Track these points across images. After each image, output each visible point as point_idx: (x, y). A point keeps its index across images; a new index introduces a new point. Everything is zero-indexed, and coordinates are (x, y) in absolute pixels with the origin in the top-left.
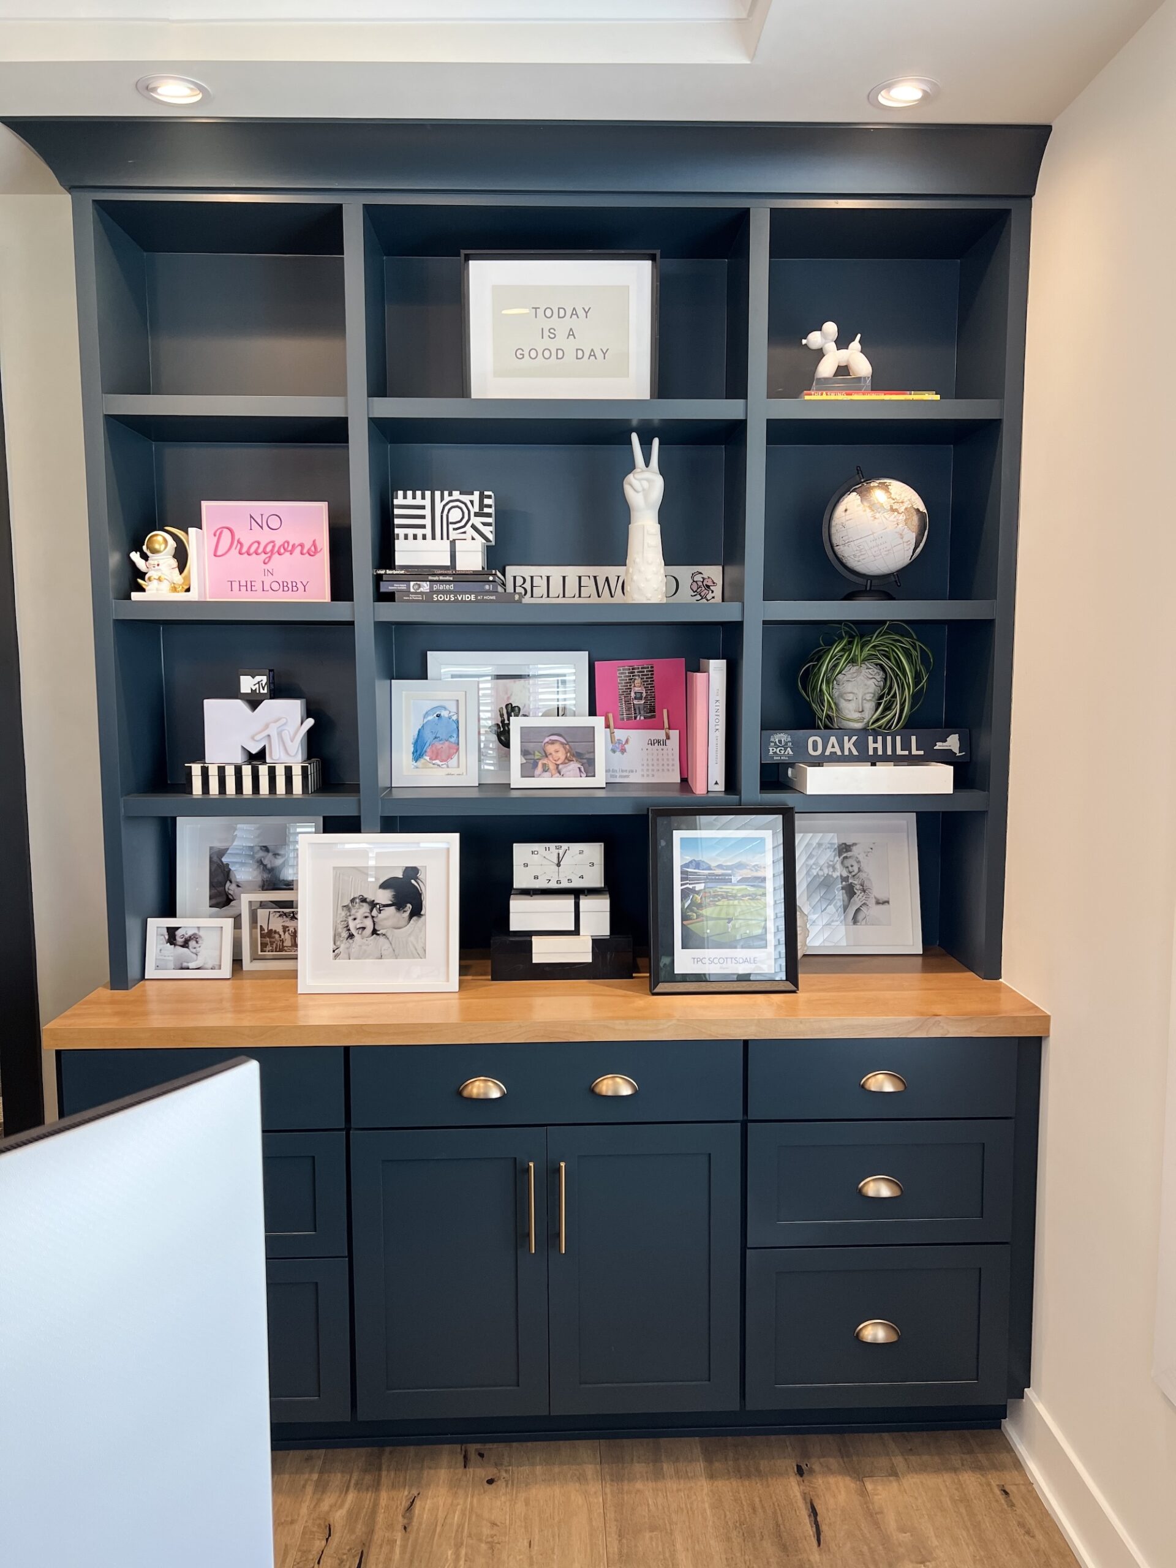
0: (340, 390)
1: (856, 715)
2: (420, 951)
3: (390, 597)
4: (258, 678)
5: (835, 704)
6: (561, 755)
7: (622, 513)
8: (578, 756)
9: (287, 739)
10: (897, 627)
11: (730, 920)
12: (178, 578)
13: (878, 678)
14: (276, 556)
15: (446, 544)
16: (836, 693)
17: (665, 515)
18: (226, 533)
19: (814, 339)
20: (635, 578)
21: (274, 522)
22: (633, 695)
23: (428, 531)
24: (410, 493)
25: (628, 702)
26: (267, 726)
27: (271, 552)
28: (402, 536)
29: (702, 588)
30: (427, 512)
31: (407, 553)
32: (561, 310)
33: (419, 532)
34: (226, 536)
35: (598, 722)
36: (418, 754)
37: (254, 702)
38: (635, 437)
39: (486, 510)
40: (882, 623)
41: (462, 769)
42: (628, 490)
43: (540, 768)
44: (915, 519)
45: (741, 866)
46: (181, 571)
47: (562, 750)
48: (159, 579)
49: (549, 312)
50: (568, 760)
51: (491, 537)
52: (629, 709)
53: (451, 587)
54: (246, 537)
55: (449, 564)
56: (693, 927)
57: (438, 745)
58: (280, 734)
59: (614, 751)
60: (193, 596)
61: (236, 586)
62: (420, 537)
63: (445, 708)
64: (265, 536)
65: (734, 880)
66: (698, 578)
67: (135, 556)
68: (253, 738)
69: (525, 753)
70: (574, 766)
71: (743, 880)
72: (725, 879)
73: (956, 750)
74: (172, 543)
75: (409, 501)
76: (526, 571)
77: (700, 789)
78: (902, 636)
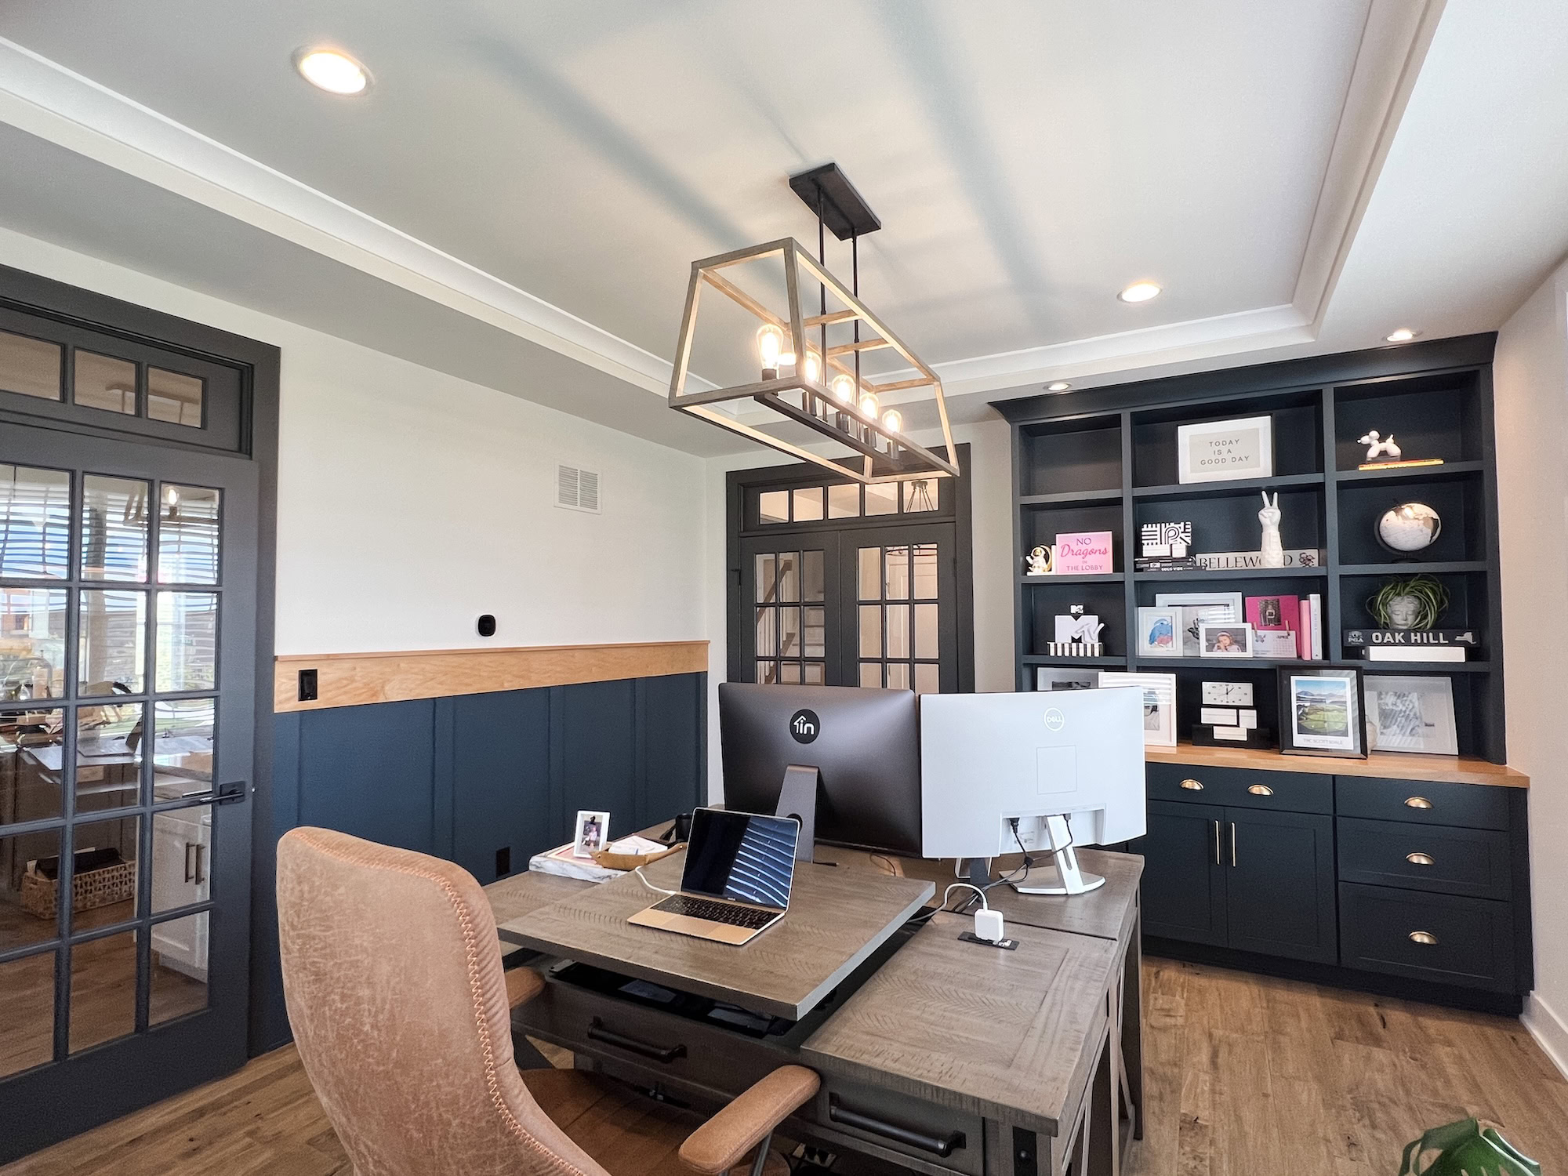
0: (1120, 486)
1: (1404, 622)
2: (1156, 726)
3: (1141, 570)
4: (1079, 606)
5: (1389, 617)
6: (1228, 641)
7: (1259, 528)
8: (1236, 642)
9: (1092, 633)
10: (1425, 576)
11: (1325, 722)
12: (1046, 566)
13: (1416, 603)
14: (1088, 555)
15: (1168, 546)
16: (1389, 611)
17: (1283, 527)
18: (1067, 547)
19: (1365, 440)
20: (1266, 556)
21: (1088, 541)
22: (1267, 614)
23: (1159, 541)
24: (1150, 525)
25: (1265, 617)
26: (1083, 627)
27: (1086, 553)
28: (1146, 544)
29: (1306, 560)
30: (1158, 533)
31: (1148, 551)
32: (1224, 443)
33: (1154, 542)
34: (1067, 548)
35: (1248, 626)
36: (1152, 641)
37: (1076, 617)
38: (1264, 493)
39: (1187, 530)
40: (1416, 574)
41: (1174, 648)
42: (1259, 515)
43: (1216, 647)
44: (1431, 522)
45: (1332, 695)
46: (1047, 562)
47: (1228, 639)
48: (1039, 567)
49: (1217, 444)
50: (1231, 644)
51: (1190, 542)
52: (1265, 621)
53: (1171, 564)
54: (1075, 547)
55: (1169, 555)
56: (1304, 723)
57: (1162, 636)
58: (1088, 631)
59: (1257, 641)
60: (1052, 573)
61: (1070, 568)
62: (1154, 544)
63: (1165, 620)
64: (1084, 547)
65: (1328, 702)
66: (1302, 556)
67: (1028, 558)
68: (1076, 632)
69: (1208, 640)
70: (1235, 647)
71: (1332, 703)
72: (1321, 701)
73: (1471, 641)
74: (1044, 552)
75: (1150, 529)
76: (1207, 556)
77: (1306, 657)
78: (1429, 581)
